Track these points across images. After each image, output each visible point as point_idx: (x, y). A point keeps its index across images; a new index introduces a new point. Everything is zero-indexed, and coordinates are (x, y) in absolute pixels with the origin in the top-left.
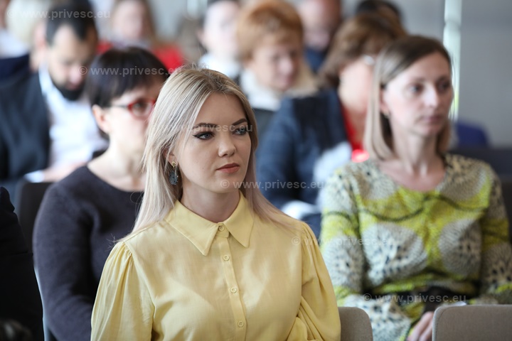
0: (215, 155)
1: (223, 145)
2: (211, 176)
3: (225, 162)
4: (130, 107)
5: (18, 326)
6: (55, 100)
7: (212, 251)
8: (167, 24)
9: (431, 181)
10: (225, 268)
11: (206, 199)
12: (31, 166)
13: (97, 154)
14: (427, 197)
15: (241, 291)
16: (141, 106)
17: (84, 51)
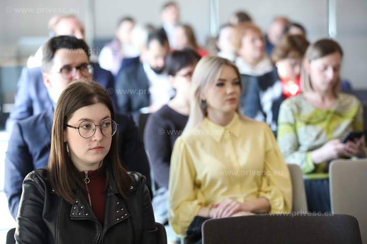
0: (225, 94)
1: (229, 89)
2: (224, 104)
3: (230, 97)
4: (185, 76)
5: (140, 175)
6: (151, 76)
7: (223, 139)
8: (201, 40)
9: (330, 105)
10: (228, 147)
11: (219, 115)
12: (142, 105)
13: (172, 98)
14: (328, 112)
15: (237, 158)
16: (190, 74)
17: (164, 51)
